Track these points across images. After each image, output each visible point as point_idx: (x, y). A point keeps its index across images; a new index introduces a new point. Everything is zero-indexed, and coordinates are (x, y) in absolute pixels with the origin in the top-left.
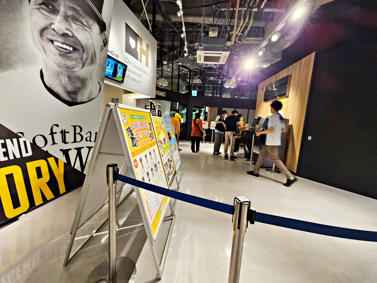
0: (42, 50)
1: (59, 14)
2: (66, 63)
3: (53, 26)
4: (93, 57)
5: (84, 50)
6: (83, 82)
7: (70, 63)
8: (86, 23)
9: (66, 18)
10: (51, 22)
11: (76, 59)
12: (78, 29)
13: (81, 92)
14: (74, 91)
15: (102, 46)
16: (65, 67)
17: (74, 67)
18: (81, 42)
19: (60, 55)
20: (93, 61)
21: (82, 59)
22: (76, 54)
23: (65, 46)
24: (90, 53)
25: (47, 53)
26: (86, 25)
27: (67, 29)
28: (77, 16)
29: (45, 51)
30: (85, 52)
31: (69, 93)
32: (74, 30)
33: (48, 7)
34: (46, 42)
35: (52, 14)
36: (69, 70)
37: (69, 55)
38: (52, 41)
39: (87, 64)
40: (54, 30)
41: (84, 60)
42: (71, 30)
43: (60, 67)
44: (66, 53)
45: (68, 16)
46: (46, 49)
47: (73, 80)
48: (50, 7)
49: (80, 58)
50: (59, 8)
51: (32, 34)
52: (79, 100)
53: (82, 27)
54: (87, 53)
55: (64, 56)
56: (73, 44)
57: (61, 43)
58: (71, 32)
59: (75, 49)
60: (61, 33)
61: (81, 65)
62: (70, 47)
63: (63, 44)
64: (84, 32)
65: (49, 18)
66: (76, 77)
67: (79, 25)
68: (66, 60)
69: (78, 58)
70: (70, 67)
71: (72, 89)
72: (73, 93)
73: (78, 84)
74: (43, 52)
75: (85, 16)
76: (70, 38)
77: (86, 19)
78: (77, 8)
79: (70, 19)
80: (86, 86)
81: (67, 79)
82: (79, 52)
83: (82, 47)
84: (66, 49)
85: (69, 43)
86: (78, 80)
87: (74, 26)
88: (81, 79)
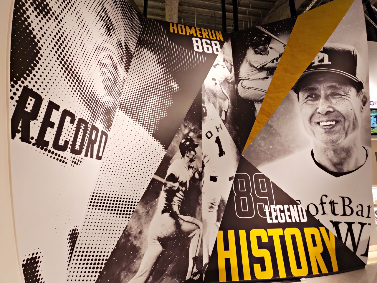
0: (312, 134)
1: (321, 98)
2: (331, 138)
3: (318, 111)
4: (355, 122)
5: (345, 119)
6: (348, 151)
7: (334, 137)
8: (343, 93)
9: (327, 98)
10: (316, 108)
11: (339, 130)
12: (338, 102)
13: (346, 162)
14: (340, 162)
15: (361, 107)
16: (331, 142)
17: (338, 140)
18: (341, 113)
19: (326, 132)
20: (355, 127)
21: (344, 128)
22: (339, 126)
23: (329, 123)
24: (351, 119)
25: (316, 135)
26: (344, 95)
27: (329, 107)
28: (335, 91)
29: (314, 134)
30: (346, 120)
31: (335, 165)
32: (334, 105)
33: (312, 97)
34: (315, 126)
35: (316, 101)
36: (334, 144)
37: (332, 130)
38: (318, 123)
39: (349, 132)
40: (319, 113)
41: (346, 129)
42: (332, 106)
43: (326, 144)
44: (330, 129)
45: (328, 96)
46: (315, 132)
47: (338, 153)
48: (314, 96)
49: (342, 128)
50: (320, 93)
51: (304, 124)
52: (345, 170)
53: (340, 98)
54: (349, 121)
55: (329, 132)
56: (335, 118)
57: (325, 122)
58: (332, 107)
59: (337, 122)
60: (324, 113)
61: (344, 135)
62: (333, 122)
63: (327, 121)
64: (343, 102)
65: (314, 105)
66: (341, 148)
67: (338, 98)
68: (331, 135)
69: (341, 129)
70: (334, 141)
71: (337, 160)
72: (339, 164)
73: (344, 155)
74: (313, 135)
75: (341, 87)
76: (332, 114)
77: (342, 89)
78: (334, 84)
79: (330, 97)
80: (351, 154)
81: (332, 153)
82: (340, 123)
83: (343, 117)
84: (330, 125)
85: (331, 118)
86: (342, 151)
87: (334, 101)
88: (346, 149)
